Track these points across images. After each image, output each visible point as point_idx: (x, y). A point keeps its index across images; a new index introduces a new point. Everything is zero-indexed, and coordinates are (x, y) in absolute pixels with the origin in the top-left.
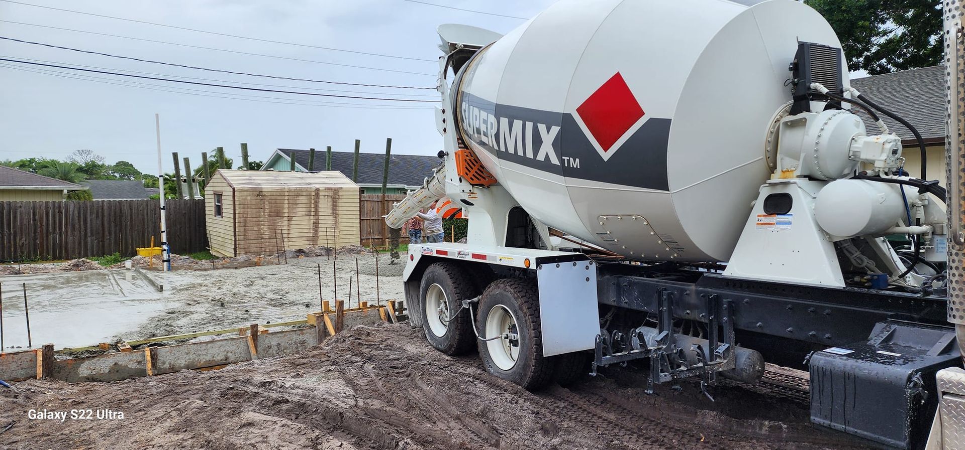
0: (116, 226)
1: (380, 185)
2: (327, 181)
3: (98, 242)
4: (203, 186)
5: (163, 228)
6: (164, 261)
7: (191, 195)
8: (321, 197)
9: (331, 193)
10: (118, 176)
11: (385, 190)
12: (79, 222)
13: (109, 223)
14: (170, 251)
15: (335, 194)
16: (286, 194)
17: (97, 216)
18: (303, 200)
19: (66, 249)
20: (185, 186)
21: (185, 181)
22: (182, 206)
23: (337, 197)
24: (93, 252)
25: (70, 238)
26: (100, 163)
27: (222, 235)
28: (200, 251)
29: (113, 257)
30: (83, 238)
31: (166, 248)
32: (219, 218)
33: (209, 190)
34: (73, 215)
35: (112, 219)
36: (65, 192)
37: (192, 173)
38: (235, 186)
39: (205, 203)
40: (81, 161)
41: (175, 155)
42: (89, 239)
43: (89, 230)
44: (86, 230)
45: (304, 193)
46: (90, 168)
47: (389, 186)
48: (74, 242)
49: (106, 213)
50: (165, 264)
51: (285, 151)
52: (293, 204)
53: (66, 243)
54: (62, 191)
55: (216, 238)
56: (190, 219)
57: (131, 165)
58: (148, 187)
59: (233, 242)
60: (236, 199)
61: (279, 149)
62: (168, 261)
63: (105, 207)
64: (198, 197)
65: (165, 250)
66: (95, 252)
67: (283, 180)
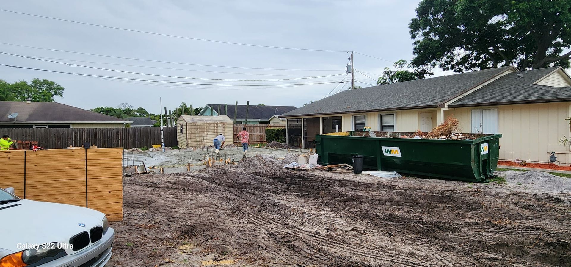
0: (145, 137)
1: (245, 120)
2: (221, 119)
3: (139, 143)
4: (176, 120)
5: (162, 137)
6: (163, 149)
7: (171, 125)
8: (219, 126)
9: (222, 124)
10: (139, 115)
11: (246, 121)
12: (133, 135)
13: (143, 136)
14: (165, 146)
15: (224, 124)
16: (206, 124)
18: (212, 127)
20: (169, 121)
21: (169, 118)
22: (168, 129)
23: (225, 125)
24: (137, 146)
25: (130, 141)
26: (131, 109)
27: (183, 140)
28: (175, 146)
29: (144, 148)
30: (134, 141)
31: (164, 144)
32: (181, 133)
33: (178, 123)
35: (144, 134)
36: (125, 124)
37: (172, 113)
38: (187, 122)
39: (176, 128)
40: (123, 108)
41: (165, 108)
42: (136, 142)
44: (135, 138)
45: (212, 124)
46: (127, 111)
47: (248, 120)
48: (131, 143)
49: (142, 132)
50: (163, 150)
51: (210, 105)
52: (208, 129)
53: (129, 143)
54: (123, 123)
55: (180, 141)
56: (171, 135)
57: (144, 109)
58: (152, 120)
59: (186, 143)
60: (187, 126)
61: (208, 104)
62: (164, 149)
64: (174, 125)
65: (163, 145)
66: (138, 146)
67: (206, 119)
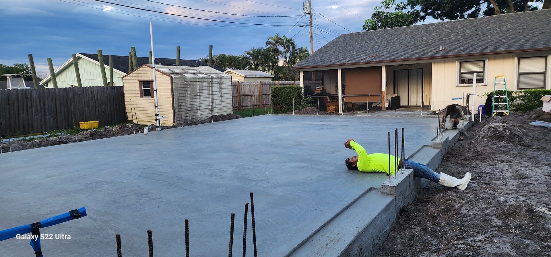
0: (65, 107)
8: (214, 82)
9: (218, 80)
12: (40, 104)
15: (220, 81)
16: (198, 80)
17: (52, 100)
18: (206, 84)
19: (32, 125)
30: (43, 116)
32: (147, 97)
33: (130, 79)
34: (36, 99)
38: (171, 75)
42: (48, 117)
43: (47, 110)
44: (45, 110)
45: (206, 80)
48: (37, 120)
52: (201, 87)
53: (32, 121)
55: (143, 112)
59: (172, 113)
60: (174, 84)
63: (57, 93)
